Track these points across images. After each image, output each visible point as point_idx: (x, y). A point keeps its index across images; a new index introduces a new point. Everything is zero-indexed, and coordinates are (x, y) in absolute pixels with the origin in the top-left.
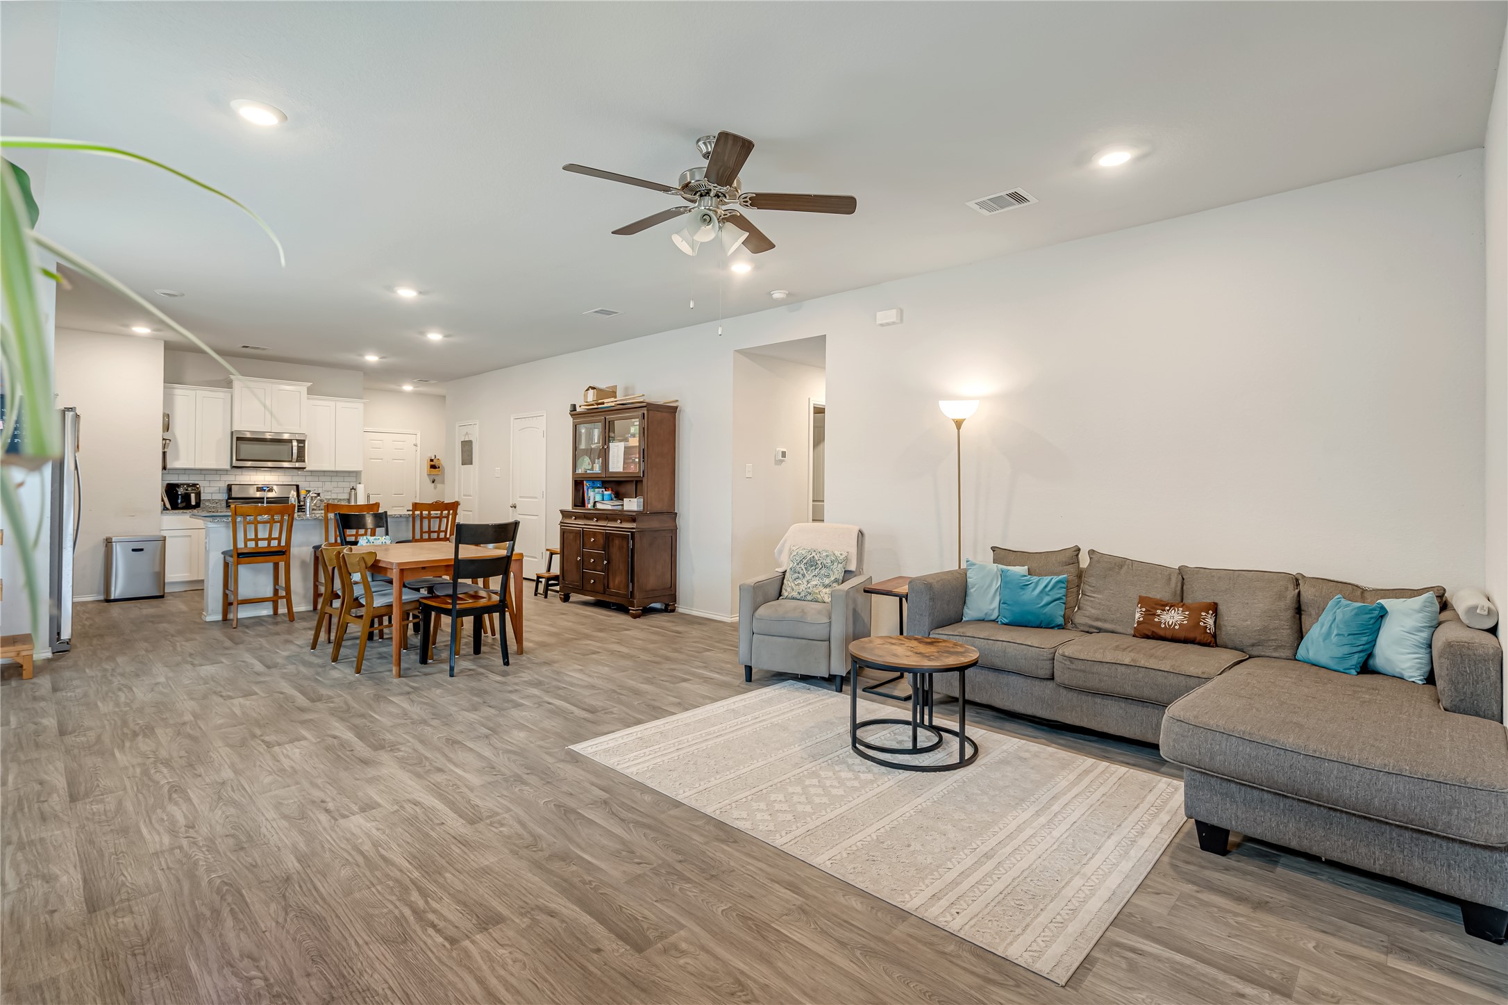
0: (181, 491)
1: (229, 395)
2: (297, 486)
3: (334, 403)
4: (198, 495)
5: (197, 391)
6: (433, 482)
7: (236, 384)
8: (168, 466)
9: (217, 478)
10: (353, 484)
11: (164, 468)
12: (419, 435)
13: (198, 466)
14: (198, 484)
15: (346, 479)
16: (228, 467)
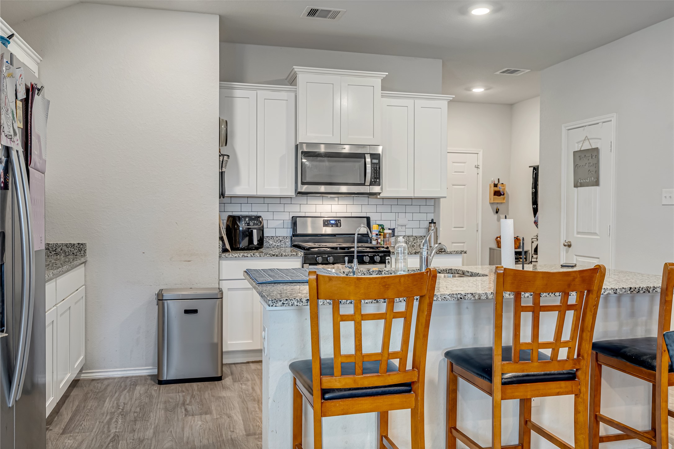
0: (242, 226)
1: (293, 95)
2: (368, 219)
3: (412, 101)
4: (261, 230)
5: (259, 92)
6: (497, 212)
7: (301, 78)
8: (227, 193)
9: (280, 208)
10: (430, 217)
11: (222, 195)
12: (481, 154)
13: (260, 193)
14: (260, 217)
15: (423, 209)
16: (292, 193)
